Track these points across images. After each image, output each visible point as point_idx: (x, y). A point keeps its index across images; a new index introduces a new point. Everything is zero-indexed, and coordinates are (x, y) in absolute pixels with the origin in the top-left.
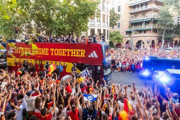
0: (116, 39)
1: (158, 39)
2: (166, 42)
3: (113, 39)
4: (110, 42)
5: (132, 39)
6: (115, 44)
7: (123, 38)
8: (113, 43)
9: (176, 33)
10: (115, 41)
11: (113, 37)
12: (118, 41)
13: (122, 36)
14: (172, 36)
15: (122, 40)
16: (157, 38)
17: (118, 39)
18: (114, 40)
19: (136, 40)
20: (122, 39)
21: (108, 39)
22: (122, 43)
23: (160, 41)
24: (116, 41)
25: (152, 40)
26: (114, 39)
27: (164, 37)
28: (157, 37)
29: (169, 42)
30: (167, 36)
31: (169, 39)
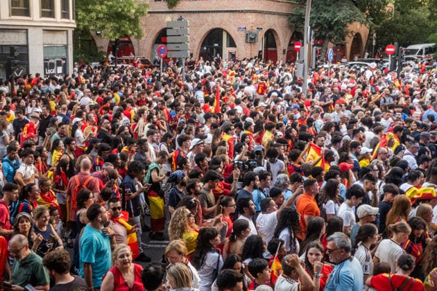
0: (109, 20)
1: (290, 27)
2: (320, 39)
3: (94, 15)
4: (76, 31)
5: (180, 19)
6: (103, 43)
7: (140, 12)
8: (93, 40)
9: (356, 5)
10: (103, 28)
11: (90, 7)
12: (118, 30)
13: (136, 6)
14: (340, 15)
15: (134, 22)
16: (283, 20)
17: (118, 16)
18: (99, 24)
19: (201, 25)
20: (136, 17)
21: (65, 15)
22: (139, 37)
23: (297, 36)
24: (110, 25)
25: (265, 30)
26: (98, 19)
27: (312, 19)
28: (287, 15)
29: (330, 38)
30: (325, 15)
31: (331, 28)
